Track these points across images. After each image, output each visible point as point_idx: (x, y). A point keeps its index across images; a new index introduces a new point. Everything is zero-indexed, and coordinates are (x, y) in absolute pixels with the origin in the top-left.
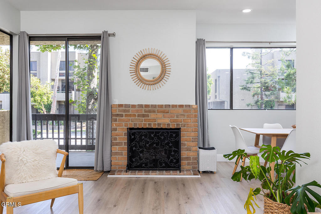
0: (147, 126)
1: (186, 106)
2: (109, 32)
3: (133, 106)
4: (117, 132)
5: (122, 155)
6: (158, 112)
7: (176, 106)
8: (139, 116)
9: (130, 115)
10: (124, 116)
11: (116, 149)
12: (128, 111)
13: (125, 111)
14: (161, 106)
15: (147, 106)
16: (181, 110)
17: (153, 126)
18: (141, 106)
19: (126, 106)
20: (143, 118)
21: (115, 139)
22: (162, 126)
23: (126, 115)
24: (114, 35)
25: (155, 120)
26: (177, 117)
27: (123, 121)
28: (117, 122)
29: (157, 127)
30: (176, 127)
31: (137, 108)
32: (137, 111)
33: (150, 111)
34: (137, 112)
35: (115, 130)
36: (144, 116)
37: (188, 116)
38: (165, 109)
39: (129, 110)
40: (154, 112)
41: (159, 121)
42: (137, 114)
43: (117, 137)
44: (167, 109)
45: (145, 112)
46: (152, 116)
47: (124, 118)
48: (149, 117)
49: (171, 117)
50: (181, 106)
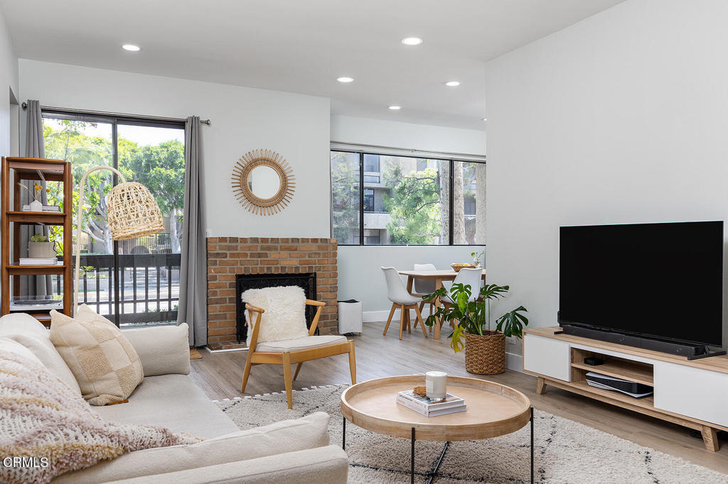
0: (265, 271)
1: (321, 239)
2: (201, 119)
3: (244, 240)
4: (217, 281)
5: (226, 318)
6: (283, 249)
7: (304, 240)
8: (252, 256)
9: (238, 255)
10: (228, 255)
11: (216, 309)
12: (236, 248)
13: (229, 248)
14: (286, 240)
15: (264, 240)
16: (314, 247)
17: (273, 272)
18: (255, 240)
19: (234, 240)
20: (259, 259)
21: (215, 293)
22: (287, 271)
23: (232, 255)
24: (207, 123)
25: (277, 262)
26: (309, 257)
27: (227, 263)
28: (218, 267)
29: (280, 272)
30: (307, 271)
31: (249, 244)
32: (250, 248)
33: (269, 249)
34: (250, 250)
35: (214, 278)
36: (260, 255)
37: (325, 255)
38: (291, 245)
39: (237, 246)
40: (276, 249)
41: (283, 263)
42: (249, 253)
43: (218, 290)
44: (296, 244)
45: (262, 248)
46: (273, 255)
47: (228, 258)
48: (267, 257)
49: (301, 257)
50: (315, 240)
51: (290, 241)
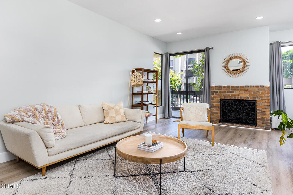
0: (233, 98)
1: (260, 86)
2: (209, 47)
3: (224, 87)
4: (214, 101)
5: (217, 113)
6: (240, 90)
7: (253, 86)
8: (227, 92)
9: (222, 92)
10: (218, 92)
11: (214, 110)
12: (221, 89)
13: (219, 89)
14: (243, 87)
15: (233, 87)
16: (257, 89)
17: (236, 98)
18: (229, 86)
19: (221, 86)
20: (230, 94)
21: (213, 105)
22: (243, 98)
23: (220, 92)
24: (212, 48)
25: (238, 95)
26: (254, 93)
27: (218, 95)
28: (214, 96)
29: (239, 99)
30: (253, 99)
31: (226, 88)
32: (226, 89)
33: (235, 90)
34: (227, 90)
35: (213, 99)
36: (231, 92)
37: (262, 93)
38: (245, 88)
39: (222, 89)
40: (238, 90)
41: (241, 96)
43: (214, 104)
44: (247, 88)
45: (232, 89)
46: (236, 92)
47: (218, 93)
48: (234, 93)
49: (250, 93)
50: (257, 86)
51: (244, 87)
